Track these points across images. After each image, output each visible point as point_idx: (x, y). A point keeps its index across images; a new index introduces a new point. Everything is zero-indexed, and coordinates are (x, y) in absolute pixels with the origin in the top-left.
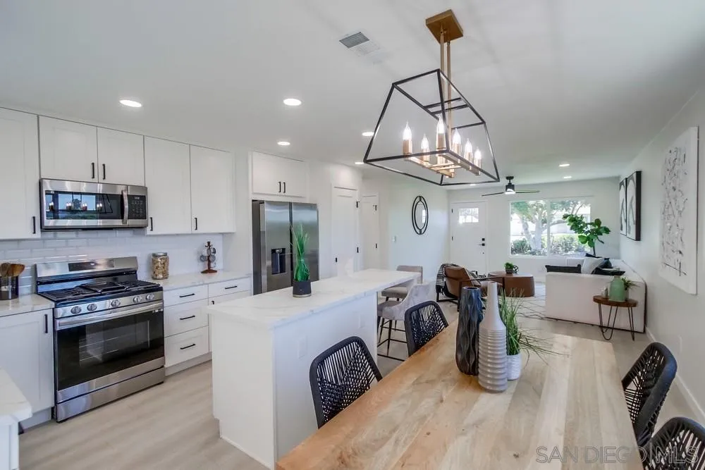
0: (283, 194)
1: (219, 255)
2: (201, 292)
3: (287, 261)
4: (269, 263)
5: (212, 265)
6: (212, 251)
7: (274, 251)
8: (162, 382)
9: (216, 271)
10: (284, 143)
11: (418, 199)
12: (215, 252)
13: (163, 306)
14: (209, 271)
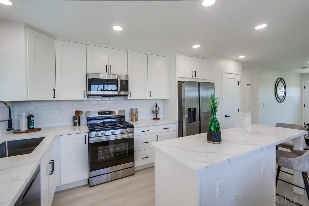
0: (194, 78)
1: (161, 111)
2: (152, 130)
3: (197, 115)
4: (187, 116)
5: (158, 115)
6: (158, 108)
7: (189, 110)
8: (133, 175)
9: (159, 119)
10: (196, 46)
11: (279, 80)
12: (159, 109)
13: (134, 136)
14: (156, 119)
